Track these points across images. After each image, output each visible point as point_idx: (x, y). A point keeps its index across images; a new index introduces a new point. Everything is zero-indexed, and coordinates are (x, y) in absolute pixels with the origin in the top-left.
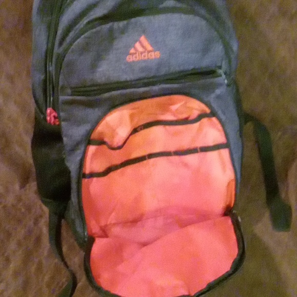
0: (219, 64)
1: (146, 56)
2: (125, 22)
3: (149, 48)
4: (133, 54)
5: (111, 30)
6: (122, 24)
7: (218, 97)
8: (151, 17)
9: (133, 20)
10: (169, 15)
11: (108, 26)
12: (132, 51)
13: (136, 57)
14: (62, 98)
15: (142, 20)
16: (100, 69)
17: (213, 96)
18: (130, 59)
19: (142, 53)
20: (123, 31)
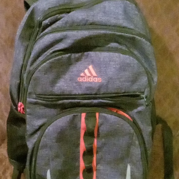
0: (143, 90)
1: (92, 80)
2: (80, 54)
3: (94, 74)
4: (82, 77)
6: (77, 55)
7: (139, 112)
9: (86, 53)
11: (67, 55)
12: (82, 74)
13: (84, 79)
14: (28, 100)
16: (58, 85)
17: (135, 111)
19: (89, 77)
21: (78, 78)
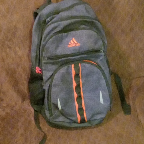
0: (101, 48)
1: (74, 45)
2: (67, 33)
3: (76, 42)
4: (70, 45)
5: (62, 36)
6: (66, 34)
7: (101, 60)
8: (76, 31)
9: (70, 33)
10: (83, 30)
11: (61, 34)
12: (70, 43)
13: (71, 46)
14: (43, 61)
15: (73, 32)
16: (58, 50)
17: (99, 60)
18: (69, 46)
19: (73, 44)
20: (66, 36)
21: (68, 46)
